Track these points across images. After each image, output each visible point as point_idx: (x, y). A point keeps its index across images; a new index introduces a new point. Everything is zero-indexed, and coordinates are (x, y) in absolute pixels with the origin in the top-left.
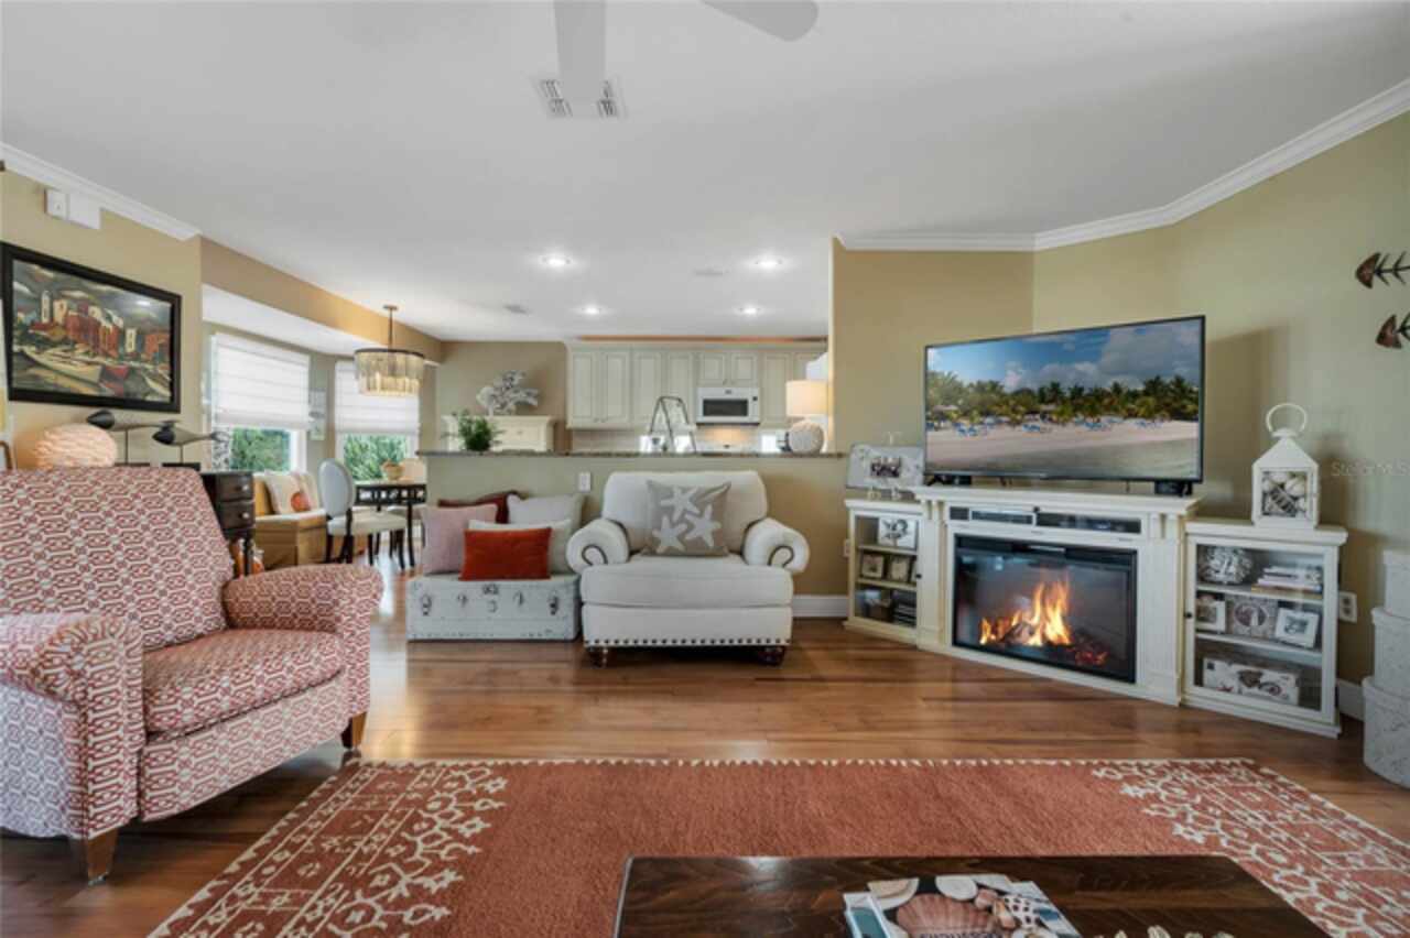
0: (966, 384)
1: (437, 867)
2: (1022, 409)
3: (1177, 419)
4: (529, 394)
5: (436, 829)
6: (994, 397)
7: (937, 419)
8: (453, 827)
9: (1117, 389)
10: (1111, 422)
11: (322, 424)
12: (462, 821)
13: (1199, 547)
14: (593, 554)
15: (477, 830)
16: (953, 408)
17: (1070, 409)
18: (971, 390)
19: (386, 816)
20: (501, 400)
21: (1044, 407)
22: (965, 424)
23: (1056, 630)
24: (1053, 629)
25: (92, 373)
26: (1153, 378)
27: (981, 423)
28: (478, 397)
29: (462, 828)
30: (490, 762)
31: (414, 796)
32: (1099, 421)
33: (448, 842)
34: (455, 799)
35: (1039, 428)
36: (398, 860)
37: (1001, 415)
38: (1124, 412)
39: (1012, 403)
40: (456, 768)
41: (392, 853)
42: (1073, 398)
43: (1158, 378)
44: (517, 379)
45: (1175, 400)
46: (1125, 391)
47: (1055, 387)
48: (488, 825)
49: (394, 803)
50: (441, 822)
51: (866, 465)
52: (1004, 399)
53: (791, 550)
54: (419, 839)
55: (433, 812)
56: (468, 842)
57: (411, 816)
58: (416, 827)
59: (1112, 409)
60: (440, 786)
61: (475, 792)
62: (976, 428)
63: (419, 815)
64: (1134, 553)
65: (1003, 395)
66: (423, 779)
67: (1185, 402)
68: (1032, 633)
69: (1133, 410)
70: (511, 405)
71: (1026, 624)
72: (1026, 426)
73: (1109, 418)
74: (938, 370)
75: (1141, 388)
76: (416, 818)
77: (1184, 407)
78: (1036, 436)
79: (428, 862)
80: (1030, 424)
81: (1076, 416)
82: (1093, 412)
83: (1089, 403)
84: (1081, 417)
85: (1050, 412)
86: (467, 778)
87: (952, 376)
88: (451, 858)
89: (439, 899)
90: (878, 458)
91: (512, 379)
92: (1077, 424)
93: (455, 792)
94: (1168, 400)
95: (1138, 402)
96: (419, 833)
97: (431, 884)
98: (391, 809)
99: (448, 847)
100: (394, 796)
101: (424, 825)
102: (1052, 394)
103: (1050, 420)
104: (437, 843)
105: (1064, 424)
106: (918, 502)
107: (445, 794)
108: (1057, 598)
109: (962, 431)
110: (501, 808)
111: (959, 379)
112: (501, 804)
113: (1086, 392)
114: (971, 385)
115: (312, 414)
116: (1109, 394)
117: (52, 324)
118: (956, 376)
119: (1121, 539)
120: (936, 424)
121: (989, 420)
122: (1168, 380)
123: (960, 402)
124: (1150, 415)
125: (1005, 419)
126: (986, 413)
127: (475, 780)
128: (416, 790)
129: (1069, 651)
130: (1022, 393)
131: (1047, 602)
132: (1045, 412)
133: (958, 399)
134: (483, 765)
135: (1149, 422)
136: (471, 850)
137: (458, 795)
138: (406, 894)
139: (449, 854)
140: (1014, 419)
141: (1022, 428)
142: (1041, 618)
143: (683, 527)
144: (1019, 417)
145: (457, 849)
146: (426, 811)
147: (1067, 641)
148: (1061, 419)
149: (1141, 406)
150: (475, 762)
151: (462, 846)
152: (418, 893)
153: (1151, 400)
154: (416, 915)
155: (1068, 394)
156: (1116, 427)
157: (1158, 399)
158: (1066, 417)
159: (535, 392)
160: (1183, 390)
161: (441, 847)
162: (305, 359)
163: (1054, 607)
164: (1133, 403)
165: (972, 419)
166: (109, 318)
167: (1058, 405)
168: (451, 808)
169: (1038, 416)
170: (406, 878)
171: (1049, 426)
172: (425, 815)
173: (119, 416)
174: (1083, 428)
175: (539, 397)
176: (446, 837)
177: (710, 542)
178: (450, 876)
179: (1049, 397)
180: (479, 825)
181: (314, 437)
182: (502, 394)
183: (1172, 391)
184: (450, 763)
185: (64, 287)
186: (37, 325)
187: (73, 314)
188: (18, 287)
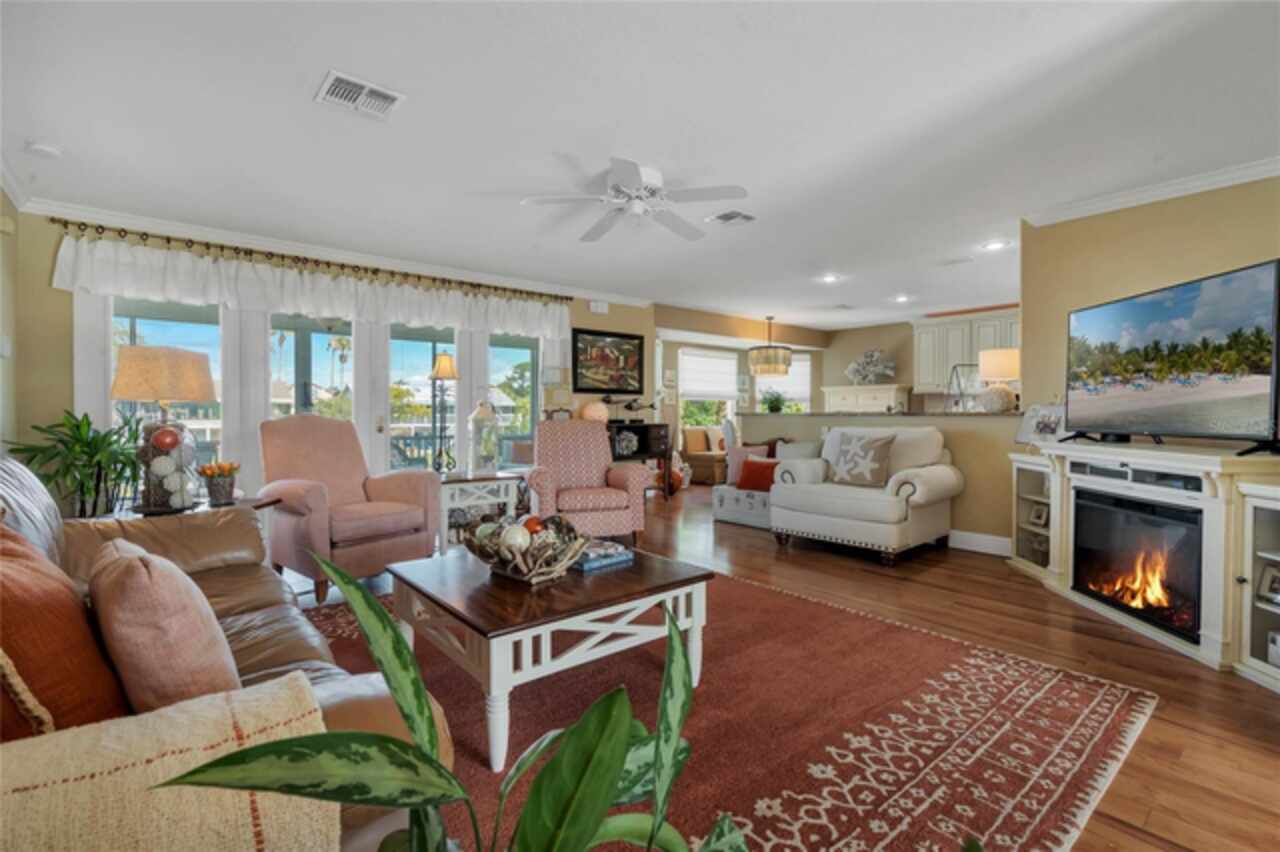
0: (1093, 347)
2: (1130, 367)
3: (1256, 373)
4: (886, 367)
6: (1112, 357)
7: (1074, 380)
9: (1205, 343)
10: (1199, 377)
11: (747, 396)
13: (1256, 509)
14: (787, 476)
16: (1084, 369)
17: (1167, 366)
18: (1096, 352)
20: (864, 373)
21: (1148, 366)
22: (1091, 381)
23: (1156, 594)
24: (1153, 593)
25: (606, 378)
26: (1235, 330)
27: (1102, 382)
28: (846, 372)
32: (1189, 377)
35: (1143, 387)
37: (1116, 374)
38: (1209, 367)
39: (1125, 362)
42: (1170, 354)
43: (1240, 330)
44: (877, 355)
45: (1254, 352)
46: (1211, 346)
47: (1157, 345)
51: (1034, 423)
52: (1119, 358)
53: (913, 485)
59: (1200, 365)
62: (1099, 387)
64: (1199, 512)
65: (1118, 355)
67: (1264, 354)
68: (1133, 597)
69: (1217, 364)
70: (871, 377)
71: (1128, 589)
72: (1134, 385)
73: (1197, 374)
75: (1225, 341)
77: (1262, 359)
78: (1140, 394)
80: (1137, 382)
81: (1171, 373)
82: (1185, 369)
83: (1180, 359)
84: (1175, 373)
85: (1152, 370)
87: (1084, 339)
90: (1044, 416)
91: (872, 356)
92: (1172, 380)
94: (1248, 353)
95: (1223, 355)
102: (1153, 352)
103: (1152, 377)
105: (1161, 381)
106: (1043, 455)
108: (1156, 564)
109: (1089, 390)
111: (1089, 342)
113: (1180, 348)
114: (1096, 348)
115: (740, 390)
116: (1198, 350)
117: (591, 359)
118: (1087, 339)
119: (1189, 498)
120: (1073, 384)
121: (1108, 379)
122: (1248, 331)
123: (1089, 363)
124: (1231, 371)
125: (1119, 378)
126: (1105, 374)
129: (1167, 613)
130: (1131, 352)
131: (1148, 568)
132: (1149, 370)
133: (1087, 360)
135: (1230, 376)
140: (1124, 378)
141: (1129, 386)
142: (1141, 584)
143: (851, 465)
144: (1129, 376)
147: (1165, 604)
148: (1160, 377)
149: (1224, 361)
153: (1233, 354)
155: (1166, 352)
156: (1203, 382)
157: (1239, 352)
158: (1163, 374)
159: (891, 364)
160: (1262, 342)
162: (735, 356)
163: (1154, 572)
164: (1218, 358)
165: (1095, 379)
166: (612, 352)
167: (1158, 363)
169: (1142, 375)
171: (1150, 383)
173: (614, 397)
174: (1177, 384)
175: (895, 369)
177: (868, 476)
179: (1152, 355)
181: (741, 404)
182: (864, 368)
183: (1251, 343)
185: (596, 341)
186: (586, 360)
187: (599, 353)
188: (580, 345)
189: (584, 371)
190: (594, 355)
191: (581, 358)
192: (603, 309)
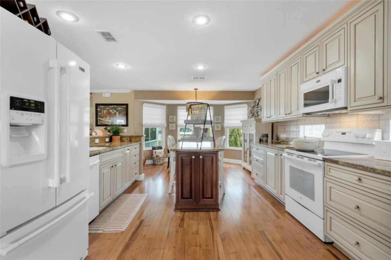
117: (103, 114)
166: (113, 111)
185: (105, 108)
186: (101, 115)
187: (107, 112)
188: (98, 109)
189: (100, 119)
190: (105, 113)
191: (99, 114)
192: (108, 95)
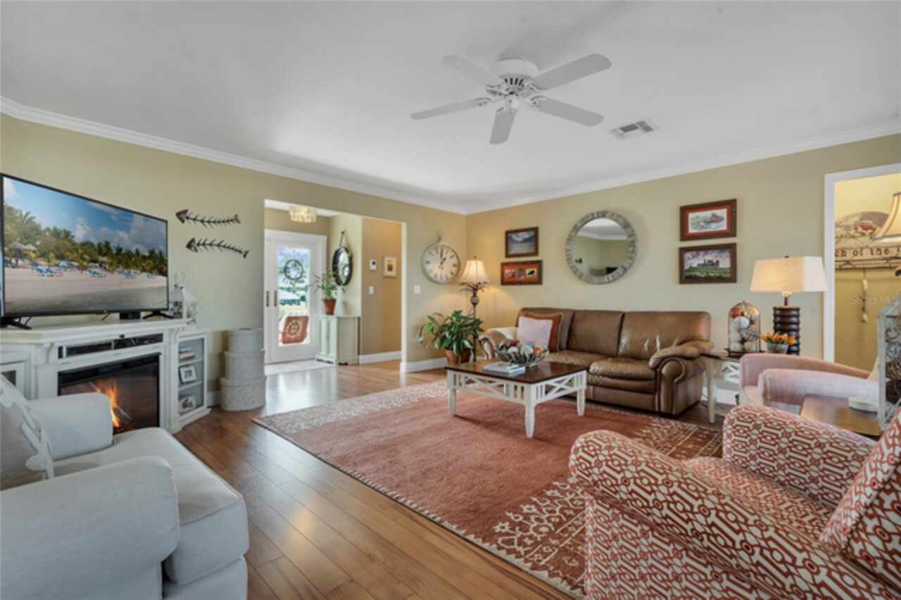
0: (43, 228)
1: (552, 498)
2: (87, 257)
3: (160, 274)
5: (547, 515)
6: (67, 244)
7: (14, 256)
8: (538, 512)
9: (137, 252)
10: (135, 273)
12: (533, 514)
15: (528, 506)
16: (31, 247)
17: (115, 262)
18: (47, 234)
19: (574, 535)
21: (101, 259)
22: (43, 264)
26: (152, 249)
27: (57, 265)
29: (534, 510)
30: (493, 548)
31: (554, 542)
32: (130, 272)
33: (544, 507)
34: (531, 529)
35: (98, 274)
36: (569, 508)
37: (72, 260)
38: (141, 268)
39: (81, 251)
40: (518, 556)
41: (572, 512)
42: (117, 254)
45: (159, 263)
46: (141, 255)
47: (107, 244)
48: (522, 506)
49: (567, 542)
50: (544, 517)
52: (74, 247)
54: (558, 513)
55: (546, 526)
56: (535, 503)
57: (559, 528)
58: (558, 520)
59: (136, 265)
60: (536, 543)
61: (517, 528)
62: (53, 269)
63: (554, 526)
64: (158, 354)
65: (74, 244)
66: (545, 555)
67: (162, 265)
69: (144, 267)
72: (90, 271)
73: (134, 270)
74: (16, 207)
75: (147, 254)
76: (557, 525)
77: (162, 267)
78: (96, 279)
79: (556, 501)
80: (93, 270)
81: (119, 267)
82: (127, 266)
83: (125, 260)
84: (121, 268)
85: (105, 263)
86: (516, 541)
87: (29, 216)
88: (546, 499)
89: (555, 487)
92: (120, 273)
93: (528, 534)
94: (157, 263)
96: (557, 517)
97: (557, 493)
98: (570, 538)
99: (545, 504)
100: (567, 547)
101: (553, 520)
102: (104, 249)
103: (105, 268)
104: (550, 509)
105: (112, 272)
107: (535, 535)
109: (41, 271)
110: (510, 512)
111: (37, 221)
112: (508, 514)
113: (123, 251)
114: (48, 229)
116: (134, 255)
118: (34, 217)
120: (14, 261)
121: (63, 263)
122: (157, 251)
123: (38, 243)
124: (151, 271)
125: (75, 264)
126: (61, 257)
127: (512, 537)
128: (552, 546)
130: (86, 244)
132: (102, 262)
133: (36, 240)
134: (500, 548)
136: (535, 499)
137: (528, 531)
138: (568, 494)
139: (545, 502)
140: (82, 265)
141: (87, 272)
144: (85, 263)
145: (541, 502)
146: (549, 528)
148: (111, 269)
149: (147, 265)
150: (503, 553)
151: (538, 502)
152: (563, 493)
153: (151, 262)
154: (565, 486)
155: (114, 252)
156: (138, 277)
157: (154, 262)
158: (114, 267)
160: (162, 259)
161: (548, 506)
164: (144, 262)
165: (49, 261)
167: (109, 258)
168: (536, 524)
169: (97, 265)
170: (567, 499)
171: (104, 272)
172: (550, 525)
174: (122, 276)
176: (544, 510)
178: (549, 493)
179: (104, 252)
180: (525, 508)
183: (159, 258)
184: (519, 562)
